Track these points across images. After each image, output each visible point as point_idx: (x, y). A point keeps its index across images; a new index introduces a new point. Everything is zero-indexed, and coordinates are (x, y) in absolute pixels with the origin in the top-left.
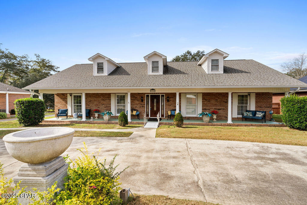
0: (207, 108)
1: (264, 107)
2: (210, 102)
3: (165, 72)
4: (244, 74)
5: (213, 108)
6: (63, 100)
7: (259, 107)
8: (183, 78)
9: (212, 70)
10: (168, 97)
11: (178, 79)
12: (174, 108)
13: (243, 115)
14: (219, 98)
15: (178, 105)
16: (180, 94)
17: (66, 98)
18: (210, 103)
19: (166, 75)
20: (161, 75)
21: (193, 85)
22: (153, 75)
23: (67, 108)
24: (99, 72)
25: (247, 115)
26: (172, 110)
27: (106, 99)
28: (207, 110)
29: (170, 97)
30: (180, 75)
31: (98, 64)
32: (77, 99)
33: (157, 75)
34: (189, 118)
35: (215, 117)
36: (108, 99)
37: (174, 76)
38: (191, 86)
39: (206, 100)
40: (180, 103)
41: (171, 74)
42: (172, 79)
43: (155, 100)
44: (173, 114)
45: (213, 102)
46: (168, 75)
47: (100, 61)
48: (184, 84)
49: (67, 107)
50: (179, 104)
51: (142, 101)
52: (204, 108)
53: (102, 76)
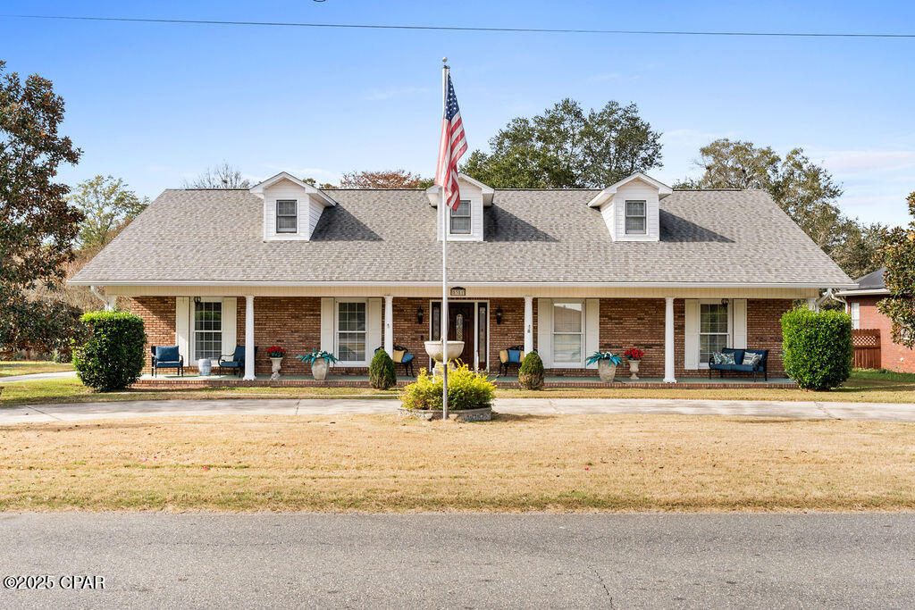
0: (613, 342)
1: (771, 338)
2: (622, 324)
3: (490, 233)
4: (715, 244)
5: (631, 343)
6: (162, 318)
7: (757, 338)
8: (544, 255)
9: (628, 229)
10: (500, 310)
11: (529, 257)
12: (517, 343)
13: (711, 360)
14: (646, 313)
15: (529, 331)
16: (535, 302)
17: (170, 312)
18: (622, 328)
19: (495, 243)
20: (479, 243)
21: (571, 278)
22: (455, 242)
23: (173, 343)
24: (282, 230)
25: (723, 360)
26: (511, 349)
27: (306, 315)
28: (613, 347)
29: (506, 310)
30: (534, 242)
31: (280, 203)
32: (208, 315)
33: (467, 242)
34: (560, 373)
35: (634, 367)
36: (312, 315)
37: (517, 246)
38: (565, 280)
39: (610, 318)
40: (535, 328)
41: (507, 240)
42: (511, 258)
43: (460, 318)
44: (514, 359)
45: (630, 323)
46: (501, 244)
47: (287, 194)
48: (545, 275)
49: (173, 338)
50: (531, 331)
51: (420, 320)
52: (606, 341)
53: (291, 242)
